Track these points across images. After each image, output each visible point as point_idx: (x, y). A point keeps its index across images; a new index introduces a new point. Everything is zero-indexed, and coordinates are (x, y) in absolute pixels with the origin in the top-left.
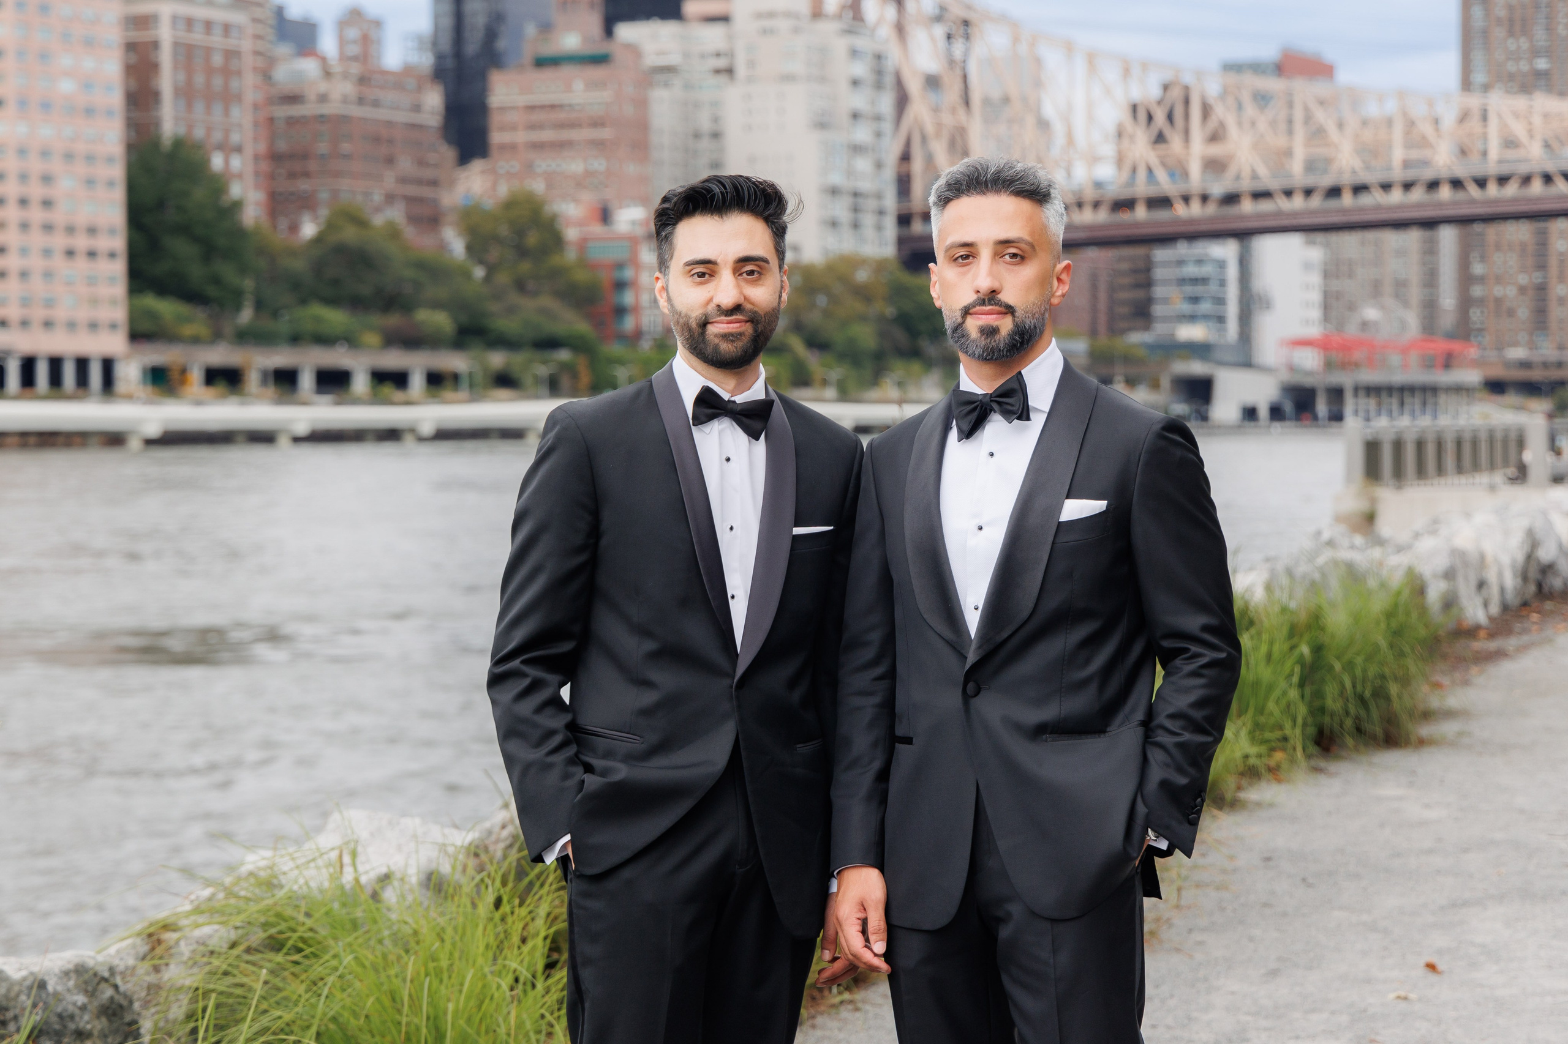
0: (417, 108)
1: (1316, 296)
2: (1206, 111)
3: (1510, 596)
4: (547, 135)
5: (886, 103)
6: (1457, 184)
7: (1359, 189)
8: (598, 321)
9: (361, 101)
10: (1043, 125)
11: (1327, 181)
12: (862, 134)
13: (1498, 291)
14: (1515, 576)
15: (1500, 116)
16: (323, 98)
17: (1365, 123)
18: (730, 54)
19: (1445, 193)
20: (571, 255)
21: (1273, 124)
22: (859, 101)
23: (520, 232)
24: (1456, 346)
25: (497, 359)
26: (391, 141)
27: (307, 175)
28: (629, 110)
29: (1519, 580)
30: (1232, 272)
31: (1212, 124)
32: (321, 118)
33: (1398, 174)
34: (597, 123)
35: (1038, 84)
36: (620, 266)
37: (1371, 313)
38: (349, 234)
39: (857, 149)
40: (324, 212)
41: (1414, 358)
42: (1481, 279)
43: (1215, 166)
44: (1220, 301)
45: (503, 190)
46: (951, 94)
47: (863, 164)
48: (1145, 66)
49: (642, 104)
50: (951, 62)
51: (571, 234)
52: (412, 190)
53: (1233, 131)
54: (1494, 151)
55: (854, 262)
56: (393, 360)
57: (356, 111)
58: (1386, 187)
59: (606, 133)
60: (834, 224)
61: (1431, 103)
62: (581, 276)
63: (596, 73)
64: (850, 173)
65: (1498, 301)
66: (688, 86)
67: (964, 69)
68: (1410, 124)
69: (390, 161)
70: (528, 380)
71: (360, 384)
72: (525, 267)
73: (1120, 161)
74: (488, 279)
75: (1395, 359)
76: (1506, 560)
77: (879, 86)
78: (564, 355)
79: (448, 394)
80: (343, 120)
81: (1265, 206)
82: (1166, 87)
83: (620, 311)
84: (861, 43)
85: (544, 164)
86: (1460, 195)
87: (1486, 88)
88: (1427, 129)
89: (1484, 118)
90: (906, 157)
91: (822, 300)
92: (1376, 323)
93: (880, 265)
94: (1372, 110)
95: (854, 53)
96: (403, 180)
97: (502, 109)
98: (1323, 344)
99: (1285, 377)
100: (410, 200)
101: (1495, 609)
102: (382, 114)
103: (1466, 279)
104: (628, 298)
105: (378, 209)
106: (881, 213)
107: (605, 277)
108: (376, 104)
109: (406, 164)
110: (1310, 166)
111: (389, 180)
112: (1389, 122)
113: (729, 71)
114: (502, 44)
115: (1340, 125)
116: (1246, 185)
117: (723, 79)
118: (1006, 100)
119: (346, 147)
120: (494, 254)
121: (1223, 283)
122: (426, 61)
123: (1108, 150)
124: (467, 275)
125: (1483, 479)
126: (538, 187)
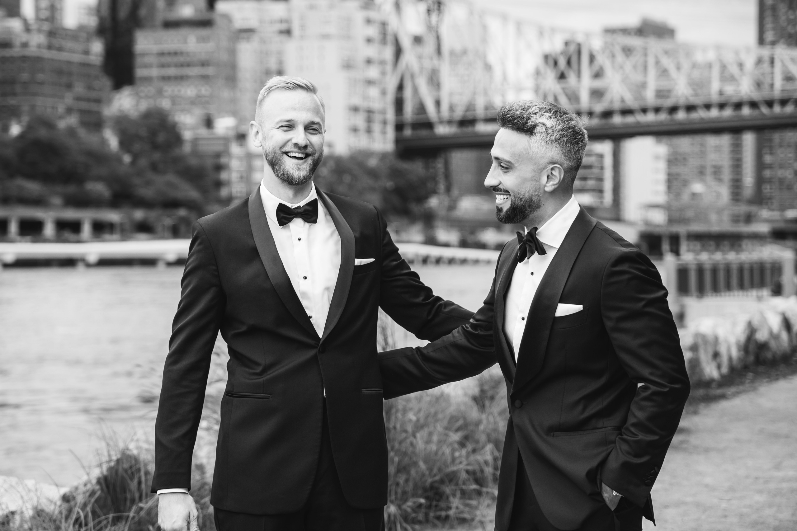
0: (87, 52)
1: (662, 177)
2: (592, 58)
3: (735, 361)
4: (172, 71)
5: (388, 53)
6: (754, 105)
7: (690, 108)
8: (204, 191)
9: (50, 47)
10: (488, 67)
11: (669, 103)
12: (373, 72)
13: (780, 173)
14: (739, 350)
15: (782, 62)
16: (25, 45)
17: (694, 66)
18: (287, 21)
19: (746, 111)
20: (187, 148)
21: (635, 67)
22: (371, 51)
23: (153, 133)
24: (753, 209)
25: (139, 214)
26: (70, 74)
27: (14, 94)
28: (224, 57)
29: (742, 353)
30: (608, 161)
31: (596, 67)
32: (24, 58)
33: (715, 98)
34: (204, 64)
35: (484, 40)
36: (218, 155)
37: (698, 187)
38: (43, 133)
39: (370, 82)
40: (26, 119)
41: (726, 217)
42: (770, 167)
43: (597, 94)
44: (600, 179)
45: (144, 106)
46: (429, 47)
47: (374, 92)
48: (553, 30)
49: (233, 52)
50: (430, 28)
51: (187, 135)
52: (84, 105)
53: (609, 72)
54: (779, 83)
55: (369, 154)
56: (70, 214)
57: (47, 54)
58: (708, 107)
59: (210, 71)
60: (355, 130)
61: (737, 53)
62: (193, 162)
63: (203, 32)
64: (366, 97)
65: (781, 181)
66: (263, 41)
67: (437, 32)
68: (724, 67)
69: (69, 86)
70: (159, 229)
71: (49, 230)
72: (157, 156)
73: (537, 90)
74: (133, 163)
75: (713, 217)
76: (732, 340)
77: (384, 41)
78: (182, 212)
79: (107, 236)
80: (38, 59)
81: (630, 119)
82: (567, 44)
83: (219, 184)
84: (373, 14)
85: (170, 89)
86: (756, 112)
87: (773, 43)
88: (734, 69)
89: (772, 61)
90: (400, 88)
91: (347, 178)
92: (700, 195)
93: (384, 156)
94: (700, 57)
95: (369, 21)
96: (78, 99)
97: (144, 55)
98: (666, 207)
99: (642, 228)
100: (83, 112)
101: (725, 370)
102: (64, 56)
103: (760, 166)
104: (224, 176)
105: (61, 118)
106: (385, 123)
107: (209, 163)
108: (60, 49)
109: (79, 89)
110: (660, 94)
111: (69, 99)
112: (710, 66)
113: (288, 32)
114: (143, 12)
115: (678, 68)
116: (617, 105)
117: (284, 38)
118: (465, 52)
119: (40, 77)
120: (137, 147)
121: (602, 168)
122: (92, 22)
123: (529, 83)
124: (119, 160)
125: (754, 293)
126: (165, 104)
